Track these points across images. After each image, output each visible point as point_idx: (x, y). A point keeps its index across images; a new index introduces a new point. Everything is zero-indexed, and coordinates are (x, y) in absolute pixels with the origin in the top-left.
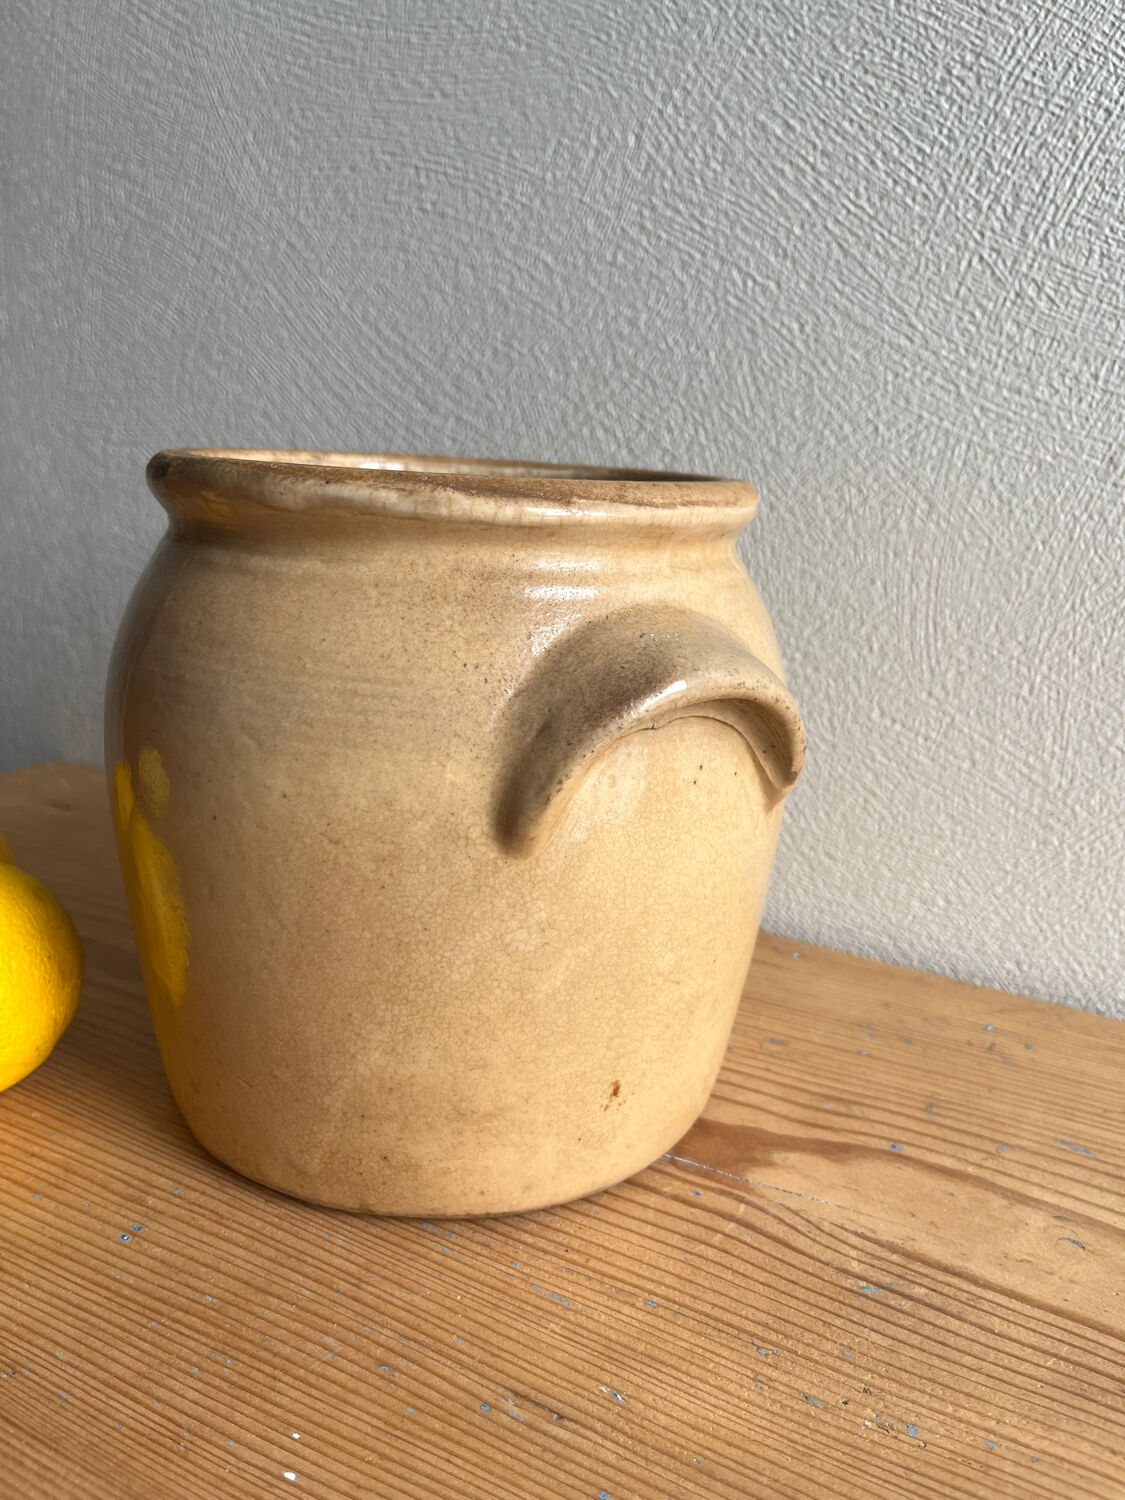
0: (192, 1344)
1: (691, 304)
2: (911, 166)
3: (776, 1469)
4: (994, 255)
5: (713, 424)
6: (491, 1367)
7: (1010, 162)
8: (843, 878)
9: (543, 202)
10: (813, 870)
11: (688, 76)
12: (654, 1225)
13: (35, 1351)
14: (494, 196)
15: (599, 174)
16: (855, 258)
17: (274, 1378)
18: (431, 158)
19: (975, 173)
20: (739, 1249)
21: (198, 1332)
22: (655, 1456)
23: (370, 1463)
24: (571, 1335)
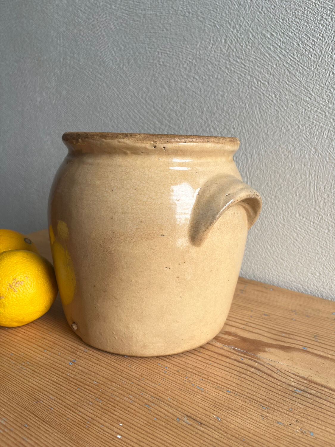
0: (90, 395)
1: (241, 90)
2: (311, 46)
3: (269, 443)
5: (247, 126)
6: (179, 407)
8: (286, 266)
9: (196, 61)
10: (277, 263)
11: (241, 21)
12: (229, 368)
13: (44, 396)
14: (181, 59)
15: (213, 51)
16: (293, 74)
17: (114, 407)
18: (163, 49)
20: (256, 377)
21: (92, 392)
22: (231, 437)
23: (143, 434)
24: (204, 399)
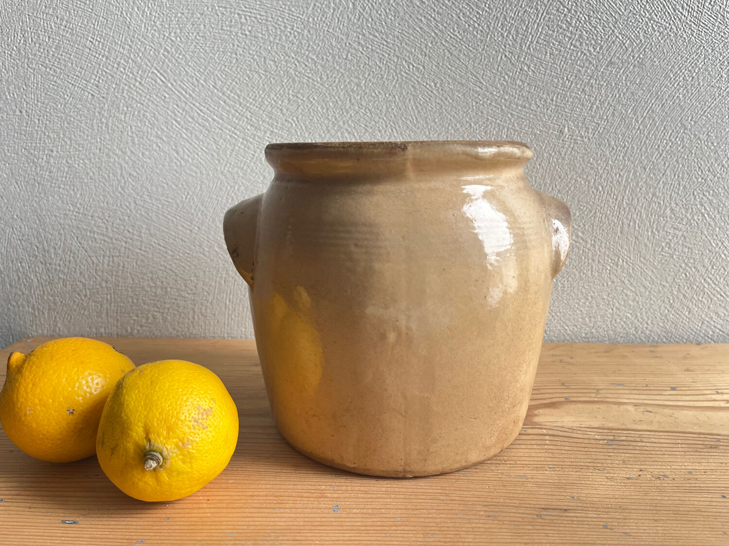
1: (385, 76)
2: (475, 19)
4: (511, 55)
5: (400, 127)
7: (513, 18)
14: (283, 28)
16: (455, 56)
18: (247, 10)
19: (500, 23)
20: (558, 443)
24: (539, 486)
